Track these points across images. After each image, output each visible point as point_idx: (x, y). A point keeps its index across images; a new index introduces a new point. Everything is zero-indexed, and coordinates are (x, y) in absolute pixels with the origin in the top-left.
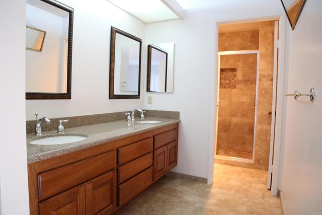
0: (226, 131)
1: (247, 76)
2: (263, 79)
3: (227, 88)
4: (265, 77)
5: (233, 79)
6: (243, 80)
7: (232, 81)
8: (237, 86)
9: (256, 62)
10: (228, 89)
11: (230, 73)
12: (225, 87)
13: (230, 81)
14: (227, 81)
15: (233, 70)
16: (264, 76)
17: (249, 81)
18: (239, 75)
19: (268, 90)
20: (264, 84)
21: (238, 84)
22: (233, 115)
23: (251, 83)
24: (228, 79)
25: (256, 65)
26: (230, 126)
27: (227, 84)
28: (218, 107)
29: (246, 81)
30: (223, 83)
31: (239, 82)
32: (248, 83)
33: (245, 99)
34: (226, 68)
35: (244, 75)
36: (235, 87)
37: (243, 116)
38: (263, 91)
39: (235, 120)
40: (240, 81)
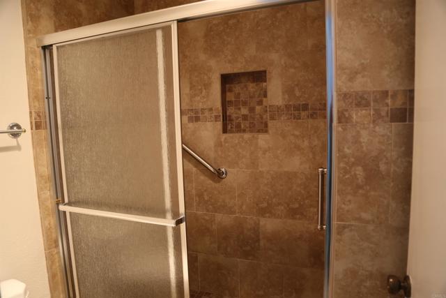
0: (246, 255)
1: (298, 93)
2: (357, 115)
3: (244, 131)
4: (367, 105)
5: (260, 103)
6: (288, 107)
7: (258, 108)
8: (270, 124)
9: (324, 47)
10: (247, 136)
11: (252, 87)
12: (239, 129)
13: (252, 110)
14: (244, 111)
15: (259, 77)
16: (360, 101)
17: (305, 107)
18: (276, 92)
19: (383, 167)
20: (365, 137)
21: (272, 118)
22: (263, 212)
23: (312, 116)
24: (245, 104)
25: (324, 57)
26: (258, 241)
27: (245, 117)
28: (183, 226)
29: (297, 108)
30: (234, 116)
31: (276, 112)
32: (303, 114)
33: (296, 164)
34: (236, 71)
35: (289, 91)
36: (264, 129)
37: (293, 213)
38: (359, 171)
39: (269, 225)
40: (279, 108)
